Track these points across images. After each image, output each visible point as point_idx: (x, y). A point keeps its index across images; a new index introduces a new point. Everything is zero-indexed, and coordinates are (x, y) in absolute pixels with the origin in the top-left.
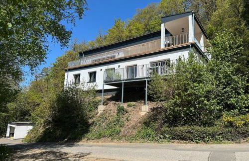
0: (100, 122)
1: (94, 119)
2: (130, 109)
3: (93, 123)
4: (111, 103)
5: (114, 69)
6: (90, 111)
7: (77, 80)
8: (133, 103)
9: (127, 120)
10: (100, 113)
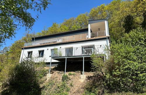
0: (49, 87)
1: (44, 84)
2: (71, 77)
3: (44, 87)
4: (56, 72)
5: (57, 49)
6: (41, 78)
7: (30, 55)
8: (72, 73)
9: (71, 85)
10: (48, 79)
